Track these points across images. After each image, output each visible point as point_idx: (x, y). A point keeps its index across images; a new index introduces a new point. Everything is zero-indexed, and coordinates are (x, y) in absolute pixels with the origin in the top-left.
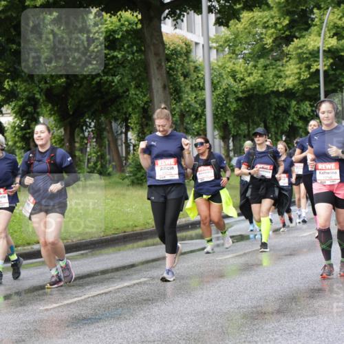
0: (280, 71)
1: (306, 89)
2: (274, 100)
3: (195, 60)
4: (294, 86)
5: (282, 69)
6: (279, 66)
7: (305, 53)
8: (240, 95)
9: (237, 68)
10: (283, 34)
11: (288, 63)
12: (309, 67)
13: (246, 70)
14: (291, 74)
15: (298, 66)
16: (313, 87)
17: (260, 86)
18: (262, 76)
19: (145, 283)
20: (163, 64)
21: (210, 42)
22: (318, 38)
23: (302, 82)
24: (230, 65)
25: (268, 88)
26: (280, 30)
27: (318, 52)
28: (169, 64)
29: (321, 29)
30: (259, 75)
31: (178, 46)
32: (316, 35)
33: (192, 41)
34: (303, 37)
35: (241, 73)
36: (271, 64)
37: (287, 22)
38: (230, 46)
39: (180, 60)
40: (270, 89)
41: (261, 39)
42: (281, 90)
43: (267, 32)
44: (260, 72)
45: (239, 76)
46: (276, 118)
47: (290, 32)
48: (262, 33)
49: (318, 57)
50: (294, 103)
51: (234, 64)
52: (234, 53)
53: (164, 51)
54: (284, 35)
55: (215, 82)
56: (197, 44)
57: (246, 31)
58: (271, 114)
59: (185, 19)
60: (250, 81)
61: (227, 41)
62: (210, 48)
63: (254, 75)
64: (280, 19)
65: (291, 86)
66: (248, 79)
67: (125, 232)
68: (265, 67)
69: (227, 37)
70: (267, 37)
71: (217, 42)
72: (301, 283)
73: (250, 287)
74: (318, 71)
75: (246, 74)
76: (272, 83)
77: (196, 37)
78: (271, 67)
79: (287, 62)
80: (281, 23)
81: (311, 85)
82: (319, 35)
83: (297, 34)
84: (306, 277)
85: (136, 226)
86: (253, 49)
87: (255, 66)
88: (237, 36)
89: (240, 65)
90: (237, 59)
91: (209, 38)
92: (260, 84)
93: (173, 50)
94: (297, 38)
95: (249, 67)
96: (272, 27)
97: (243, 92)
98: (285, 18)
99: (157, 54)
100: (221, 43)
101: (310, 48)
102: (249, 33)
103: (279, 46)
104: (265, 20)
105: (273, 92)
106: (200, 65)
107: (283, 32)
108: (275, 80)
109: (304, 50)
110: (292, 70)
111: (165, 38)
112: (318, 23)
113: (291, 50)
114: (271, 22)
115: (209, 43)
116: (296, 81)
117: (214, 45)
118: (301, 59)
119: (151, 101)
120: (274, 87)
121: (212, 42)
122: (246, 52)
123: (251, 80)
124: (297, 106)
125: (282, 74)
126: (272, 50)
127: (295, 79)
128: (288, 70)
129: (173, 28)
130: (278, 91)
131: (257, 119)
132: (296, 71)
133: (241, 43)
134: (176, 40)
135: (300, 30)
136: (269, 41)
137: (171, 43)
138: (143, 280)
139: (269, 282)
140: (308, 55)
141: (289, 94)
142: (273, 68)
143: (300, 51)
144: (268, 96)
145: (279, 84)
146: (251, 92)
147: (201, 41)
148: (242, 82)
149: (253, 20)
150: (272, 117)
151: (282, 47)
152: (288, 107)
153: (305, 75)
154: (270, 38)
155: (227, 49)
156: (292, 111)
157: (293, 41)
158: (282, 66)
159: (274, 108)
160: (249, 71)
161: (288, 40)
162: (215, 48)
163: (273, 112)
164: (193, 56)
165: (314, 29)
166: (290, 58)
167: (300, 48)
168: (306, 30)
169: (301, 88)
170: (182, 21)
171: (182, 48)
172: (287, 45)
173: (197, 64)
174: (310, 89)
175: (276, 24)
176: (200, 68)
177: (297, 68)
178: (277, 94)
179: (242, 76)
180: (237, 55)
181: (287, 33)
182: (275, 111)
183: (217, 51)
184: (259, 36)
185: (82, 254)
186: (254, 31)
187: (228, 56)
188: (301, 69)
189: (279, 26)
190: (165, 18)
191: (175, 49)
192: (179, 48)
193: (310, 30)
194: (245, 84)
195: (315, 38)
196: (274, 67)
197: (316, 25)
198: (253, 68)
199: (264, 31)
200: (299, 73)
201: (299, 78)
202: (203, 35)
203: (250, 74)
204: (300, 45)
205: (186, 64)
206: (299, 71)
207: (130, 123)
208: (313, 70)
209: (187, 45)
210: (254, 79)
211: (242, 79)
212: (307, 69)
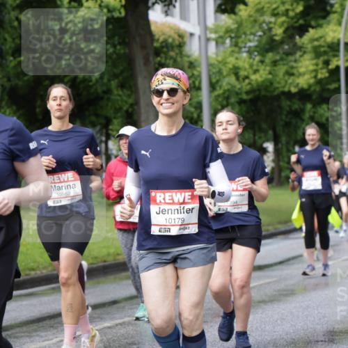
0: (292, 68)
1: (324, 90)
2: (285, 103)
3: (189, 53)
4: (310, 86)
5: (295, 65)
6: (291, 61)
7: (323, 47)
8: (245, 97)
9: (240, 64)
10: (296, 22)
11: (302, 59)
12: (327, 63)
13: (251, 66)
14: (306, 72)
15: (314, 62)
16: (332, 86)
17: (267, 85)
18: (270, 73)
19: (129, 323)
20: (151, 59)
21: (208, 32)
22: (339, 28)
23: (319, 82)
24: (232, 60)
25: (278, 88)
26: (292, 18)
27: (338, 44)
28: (159, 59)
29: (342, 17)
30: (267, 72)
31: (170, 37)
32: (336, 25)
33: (186, 32)
34: (320, 26)
35: (245, 69)
36: (282, 59)
37: (300, 8)
38: (231, 38)
39: (172, 54)
40: (281, 89)
41: (270, 29)
42: (294, 90)
43: (276, 20)
44: (268, 68)
45: (242, 73)
46: (287, 125)
47: (305, 21)
48: (270, 23)
49: (338, 50)
50: (309, 106)
51: (237, 59)
52: (236, 45)
53: (152, 43)
54: (297, 25)
55: (214, 80)
56: (192, 35)
57: (252, 19)
58: (282, 120)
59: (177, 5)
60: (256, 80)
61: (228, 31)
62: (208, 40)
63: (261, 72)
64: (292, 5)
65: (305, 86)
66: (253, 77)
67: (105, 261)
68: (275, 63)
69: (228, 27)
70: (277, 27)
71: (216, 32)
72: (318, 324)
73: (257, 328)
74: (338, 68)
75: (251, 71)
76: (283, 83)
77: (190, 26)
78: (281, 62)
79: (301, 56)
80: (293, 10)
81: (330, 84)
82: (340, 24)
83: (313, 23)
84: (324, 317)
85: (118, 254)
86: (259, 41)
87: (262, 62)
88: (240, 24)
89: (243, 60)
90: (240, 52)
91: (206, 28)
92: (268, 84)
93: (162, 42)
94: (313, 28)
95: (255, 63)
96: (283, 15)
97: (247, 93)
98: (298, 4)
99: (144, 47)
100: (221, 34)
101: (329, 39)
102: (255, 21)
103: (292, 37)
104: (274, 6)
105: (283, 93)
106: (196, 60)
107: (295, 20)
108: (286, 77)
109: (322, 42)
110: (307, 67)
111: (153, 28)
112: (339, 10)
113: (306, 42)
114: (282, 8)
115: (206, 34)
116: (312, 81)
117: (213, 36)
118: (317, 53)
119: (137, 103)
120: (284, 87)
121: (211, 33)
122: (251, 44)
123: (257, 78)
124: (313, 110)
125: (295, 71)
126: (282, 42)
127: (311, 78)
128: (301, 67)
129: (163, 15)
130: (289, 92)
131: (264, 126)
132: (311, 68)
133: (245, 34)
134: (167, 30)
135: (317, 18)
136: (279, 32)
137: (160, 33)
138: (127, 319)
139: (279, 321)
140: (326, 49)
141: (304, 95)
142: (284, 64)
143: (316, 43)
144: (278, 98)
145: (291, 83)
146: (257, 93)
147: (197, 30)
148: (247, 81)
149: (259, 6)
150: (282, 123)
151: (295, 38)
152: (303, 111)
153: (323, 74)
154: (280, 27)
155: (228, 41)
156: (307, 116)
157: (308, 31)
158: (296, 61)
159: (285, 112)
160: (255, 68)
161: (302, 30)
162: (213, 39)
163: (284, 117)
164: (186, 49)
165: (333, 17)
166: (305, 52)
167: (317, 40)
168: (324, 17)
169: (318, 88)
170: (174, 6)
171: (174, 40)
172: (301, 36)
173: (191, 59)
174: (328, 90)
175: (287, 11)
176: (196, 64)
177: (313, 65)
178: (289, 95)
179: (246, 73)
180: (240, 48)
181: (301, 22)
182: (286, 116)
183: (217, 43)
184: (267, 25)
185: (53, 289)
186: (261, 19)
187: (230, 50)
188: (317, 65)
189: (291, 14)
190: (154, 4)
191: (165, 41)
192: (170, 40)
193: (328, 19)
194: (249, 84)
195: (335, 28)
196: (285, 62)
197: (335, 12)
198: (260, 64)
199: (273, 20)
200: (316, 71)
201: (315, 77)
202: (199, 24)
203: (256, 71)
204: (316, 36)
205: (179, 59)
206: (315, 67)
207: (111, 130)
208: (332, 66)
209: (181, 36)
210: (261, 77)
211: (247, 77)
212: (325, 66)
